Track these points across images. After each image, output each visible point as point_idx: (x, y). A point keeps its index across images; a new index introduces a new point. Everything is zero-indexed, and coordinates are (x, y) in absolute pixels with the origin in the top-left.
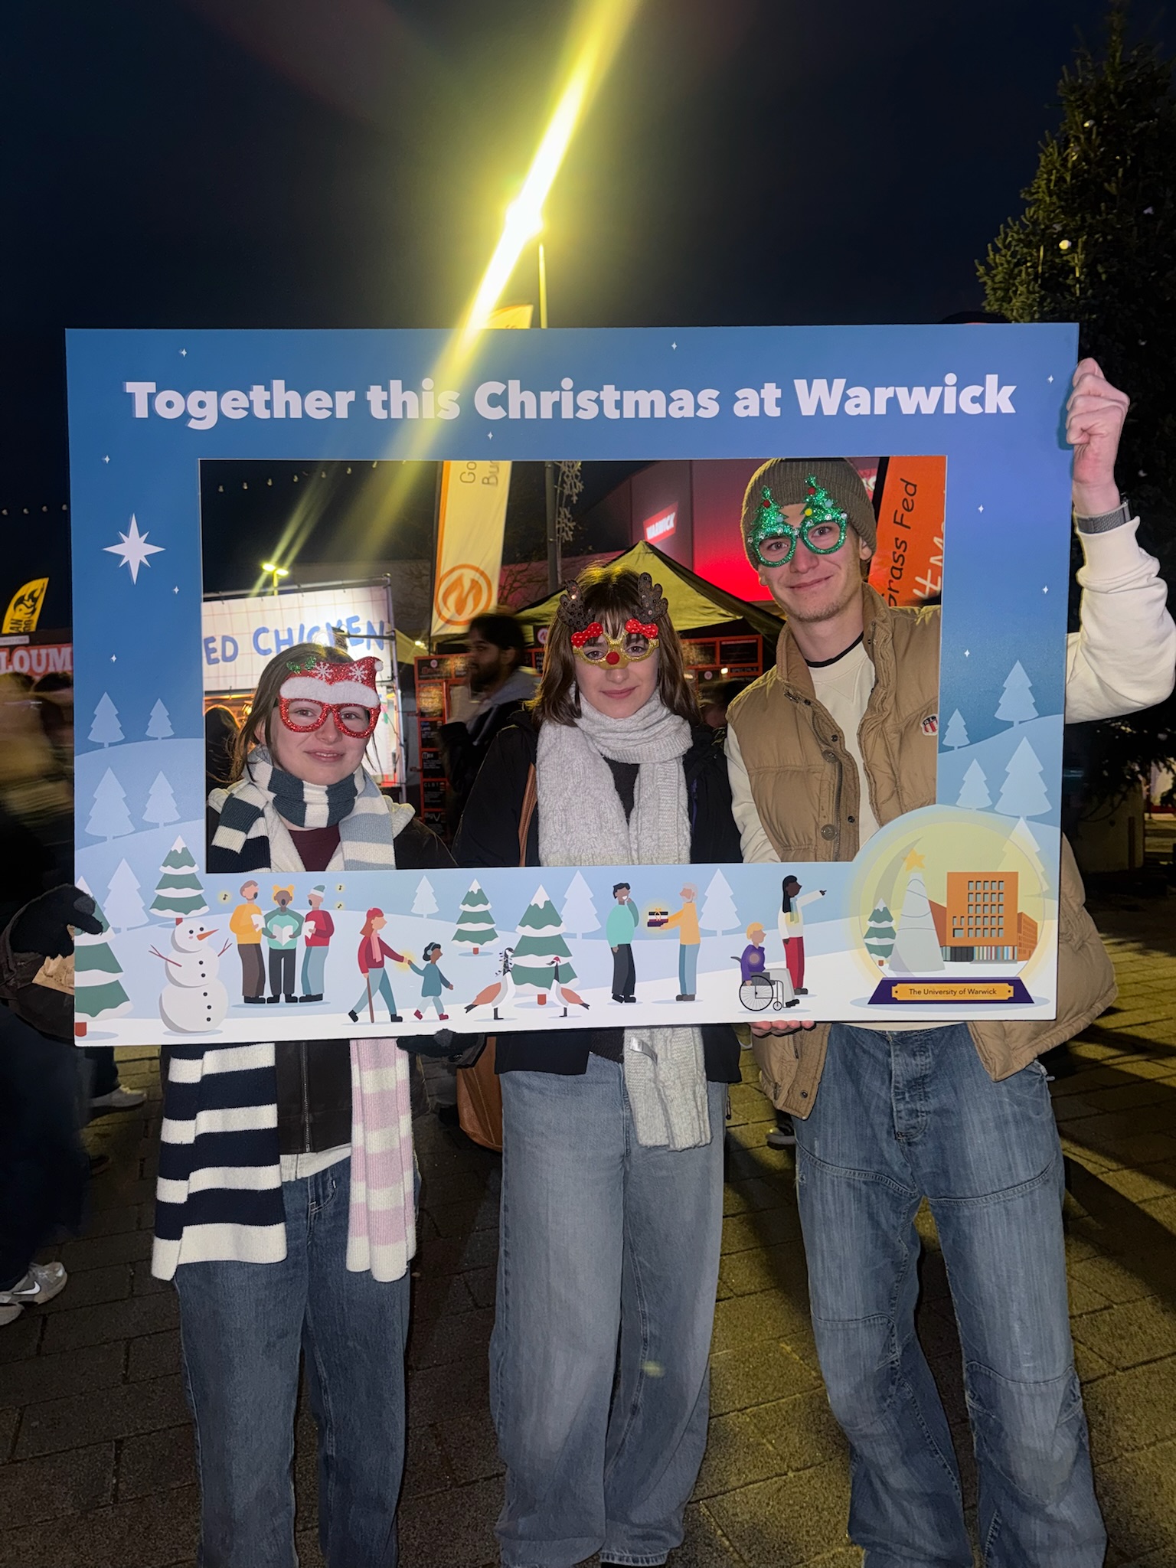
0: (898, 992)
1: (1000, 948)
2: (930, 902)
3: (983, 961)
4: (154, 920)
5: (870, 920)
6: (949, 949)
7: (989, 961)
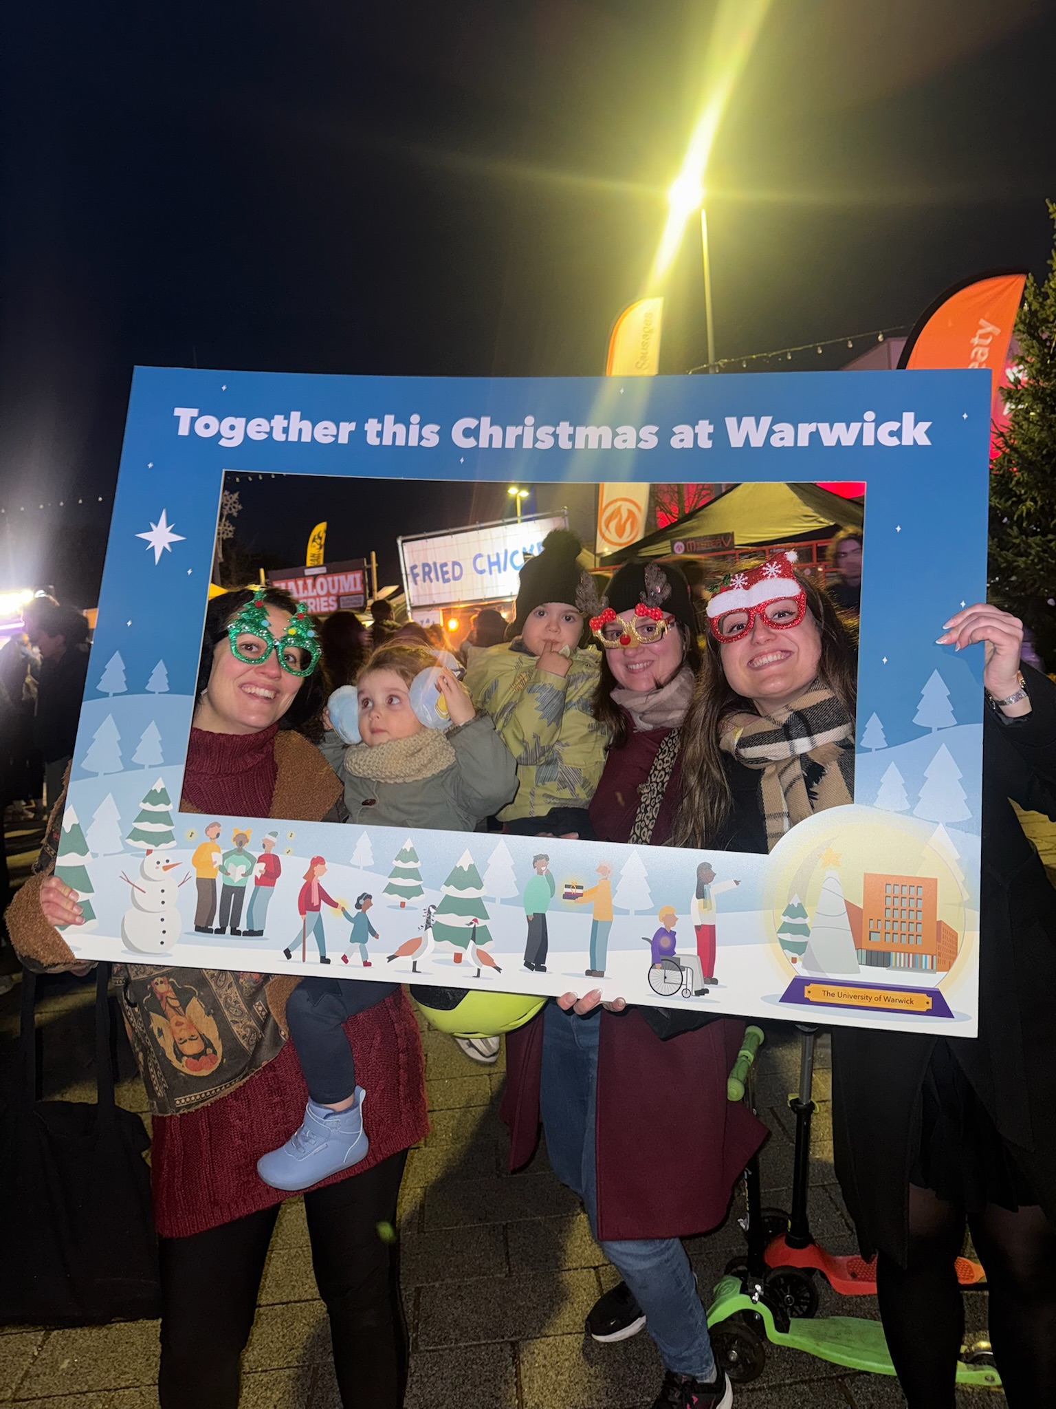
0: (811, 992)
1: (918, 956)
2: (845, 901)
3: (900, 968)
4: (127, 849)
5: (784, 915)
6: (864, 951)
7: (907, 968)
